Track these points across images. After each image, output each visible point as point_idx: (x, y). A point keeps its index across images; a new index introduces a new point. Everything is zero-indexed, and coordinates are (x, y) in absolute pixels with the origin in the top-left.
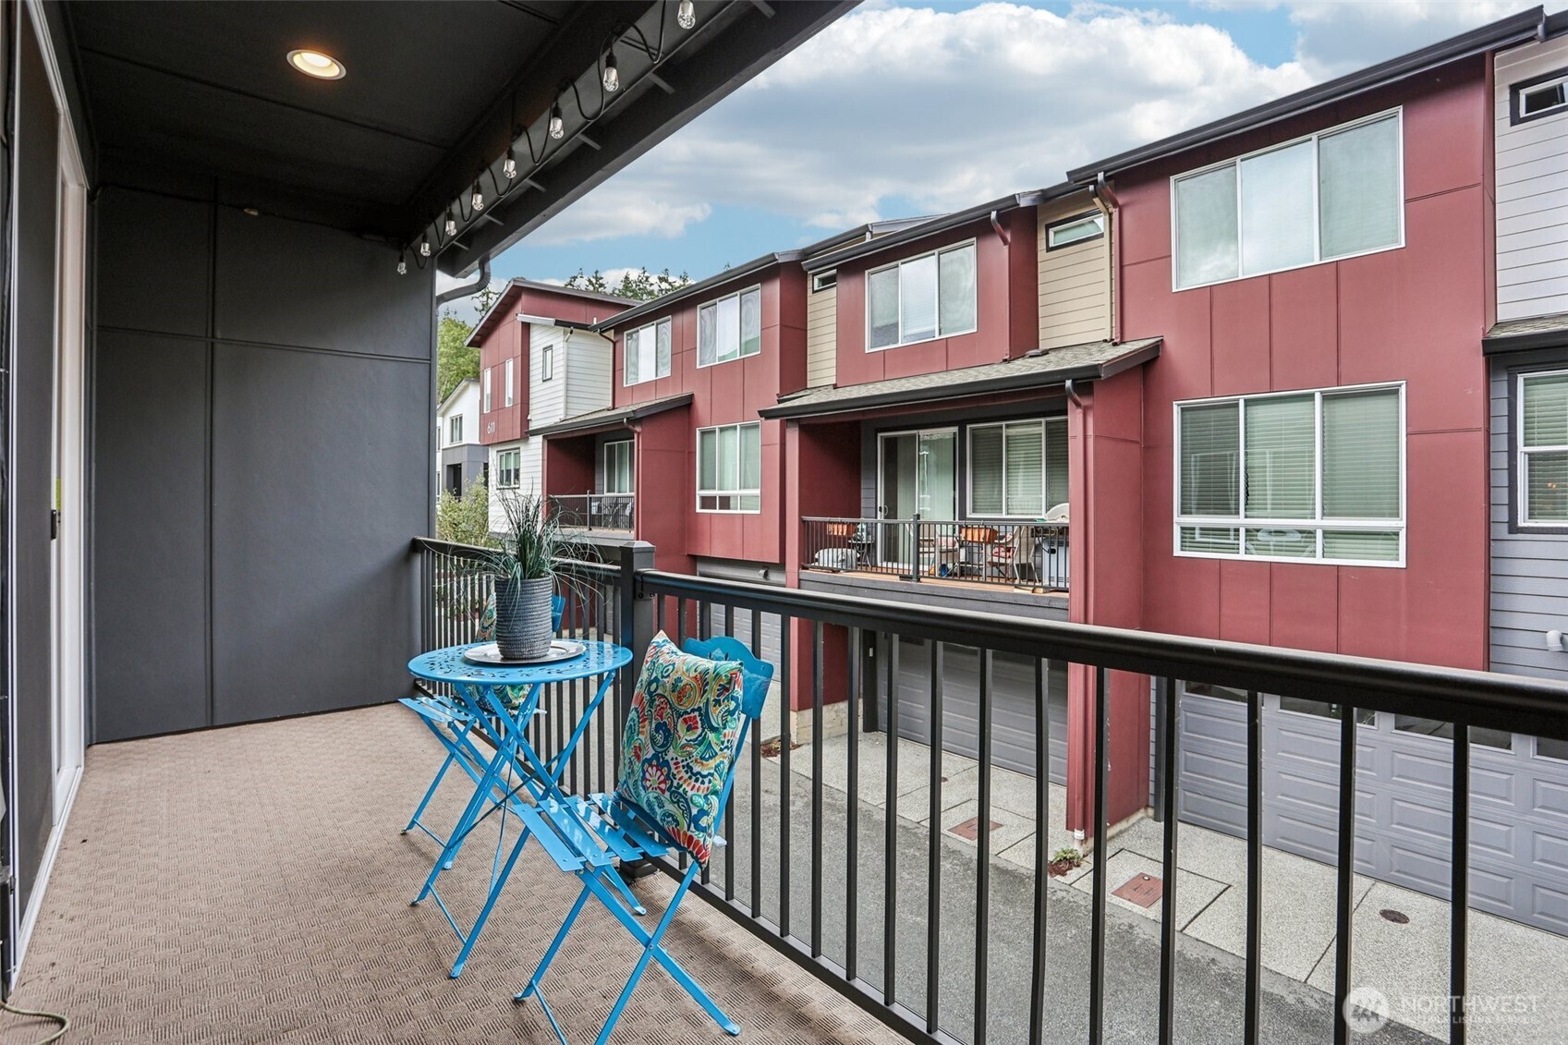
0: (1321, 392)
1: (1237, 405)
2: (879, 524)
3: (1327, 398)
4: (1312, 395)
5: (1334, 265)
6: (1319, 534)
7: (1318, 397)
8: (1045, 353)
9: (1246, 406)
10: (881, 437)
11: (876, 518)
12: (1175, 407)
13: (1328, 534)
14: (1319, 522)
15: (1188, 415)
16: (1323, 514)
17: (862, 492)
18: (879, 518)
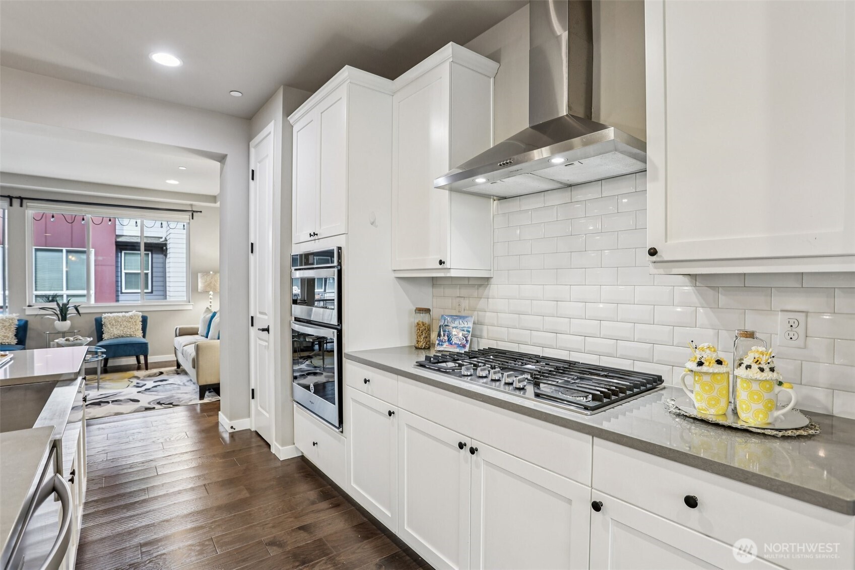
3: (68, 252)
6: (65, 296)
7: (64, 251)
14: (65, 292)
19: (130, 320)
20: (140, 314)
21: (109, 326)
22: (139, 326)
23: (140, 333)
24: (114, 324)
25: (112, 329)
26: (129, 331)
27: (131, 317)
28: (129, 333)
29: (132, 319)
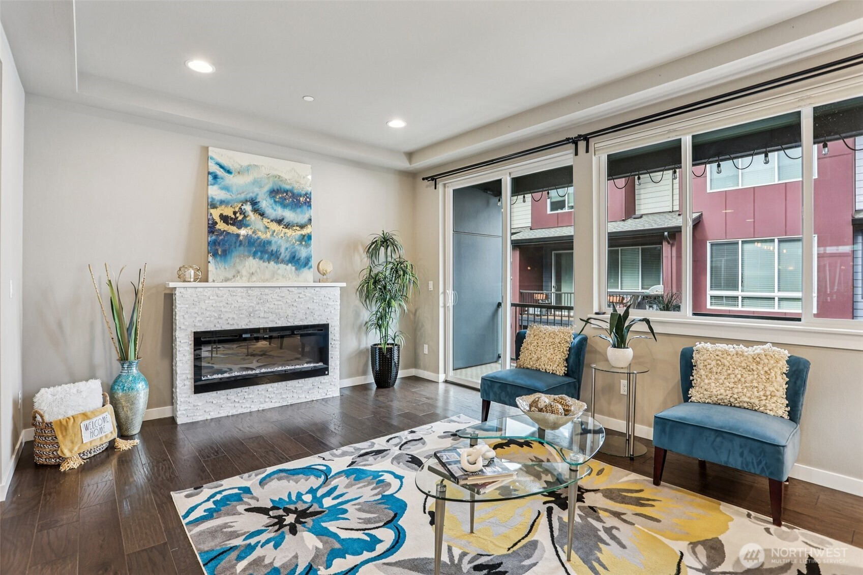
0: (778, 239)
1: (737, 243)
2: (553, 294)
3: (780, 241)
4: (774, 239)
5: (784, 185)
6: (776, 299)
7: (776, 241)
8: (641, 217)
9: (742, 243)
10: (554, 253)
11: (551, 291)
12: (708, 243)
13: (781, 299)
14: (777, 294)
15: (714, 247)
16: (779, 291)
17: (544, 279)
18: (553, 291)
19: (754, 366)
20: (786, 353)
21: (702, 372)
22: (780, 385)
23: (780, 407)
24: (714, 370)
25: (707, 381)
26: (748, 395)
27: (756, 359)
28: (747, 400)
29: (758, 363)
